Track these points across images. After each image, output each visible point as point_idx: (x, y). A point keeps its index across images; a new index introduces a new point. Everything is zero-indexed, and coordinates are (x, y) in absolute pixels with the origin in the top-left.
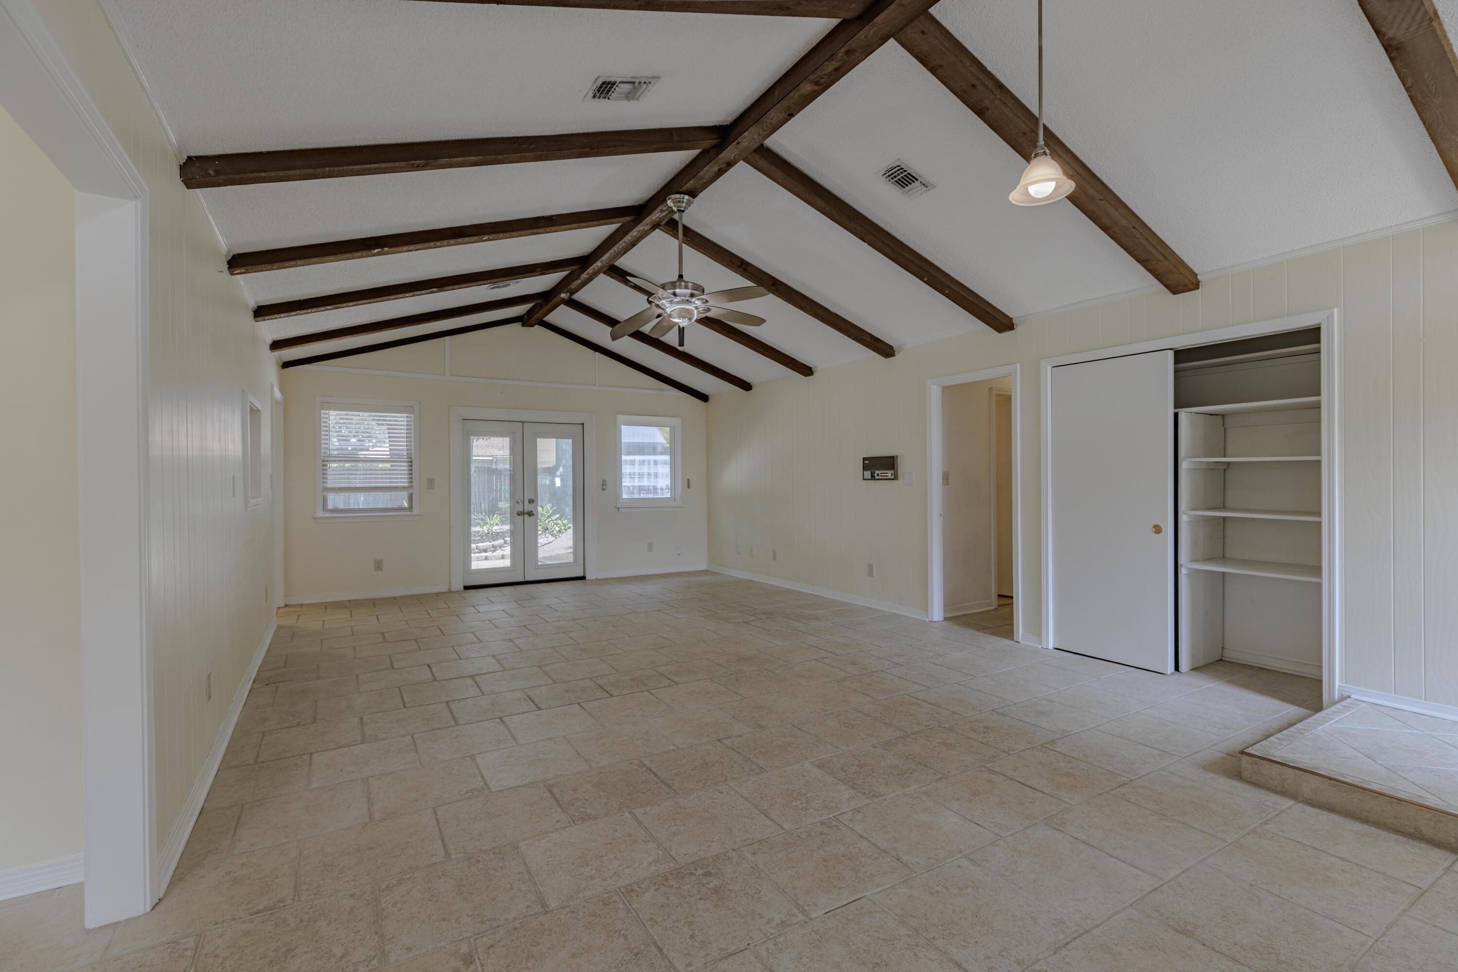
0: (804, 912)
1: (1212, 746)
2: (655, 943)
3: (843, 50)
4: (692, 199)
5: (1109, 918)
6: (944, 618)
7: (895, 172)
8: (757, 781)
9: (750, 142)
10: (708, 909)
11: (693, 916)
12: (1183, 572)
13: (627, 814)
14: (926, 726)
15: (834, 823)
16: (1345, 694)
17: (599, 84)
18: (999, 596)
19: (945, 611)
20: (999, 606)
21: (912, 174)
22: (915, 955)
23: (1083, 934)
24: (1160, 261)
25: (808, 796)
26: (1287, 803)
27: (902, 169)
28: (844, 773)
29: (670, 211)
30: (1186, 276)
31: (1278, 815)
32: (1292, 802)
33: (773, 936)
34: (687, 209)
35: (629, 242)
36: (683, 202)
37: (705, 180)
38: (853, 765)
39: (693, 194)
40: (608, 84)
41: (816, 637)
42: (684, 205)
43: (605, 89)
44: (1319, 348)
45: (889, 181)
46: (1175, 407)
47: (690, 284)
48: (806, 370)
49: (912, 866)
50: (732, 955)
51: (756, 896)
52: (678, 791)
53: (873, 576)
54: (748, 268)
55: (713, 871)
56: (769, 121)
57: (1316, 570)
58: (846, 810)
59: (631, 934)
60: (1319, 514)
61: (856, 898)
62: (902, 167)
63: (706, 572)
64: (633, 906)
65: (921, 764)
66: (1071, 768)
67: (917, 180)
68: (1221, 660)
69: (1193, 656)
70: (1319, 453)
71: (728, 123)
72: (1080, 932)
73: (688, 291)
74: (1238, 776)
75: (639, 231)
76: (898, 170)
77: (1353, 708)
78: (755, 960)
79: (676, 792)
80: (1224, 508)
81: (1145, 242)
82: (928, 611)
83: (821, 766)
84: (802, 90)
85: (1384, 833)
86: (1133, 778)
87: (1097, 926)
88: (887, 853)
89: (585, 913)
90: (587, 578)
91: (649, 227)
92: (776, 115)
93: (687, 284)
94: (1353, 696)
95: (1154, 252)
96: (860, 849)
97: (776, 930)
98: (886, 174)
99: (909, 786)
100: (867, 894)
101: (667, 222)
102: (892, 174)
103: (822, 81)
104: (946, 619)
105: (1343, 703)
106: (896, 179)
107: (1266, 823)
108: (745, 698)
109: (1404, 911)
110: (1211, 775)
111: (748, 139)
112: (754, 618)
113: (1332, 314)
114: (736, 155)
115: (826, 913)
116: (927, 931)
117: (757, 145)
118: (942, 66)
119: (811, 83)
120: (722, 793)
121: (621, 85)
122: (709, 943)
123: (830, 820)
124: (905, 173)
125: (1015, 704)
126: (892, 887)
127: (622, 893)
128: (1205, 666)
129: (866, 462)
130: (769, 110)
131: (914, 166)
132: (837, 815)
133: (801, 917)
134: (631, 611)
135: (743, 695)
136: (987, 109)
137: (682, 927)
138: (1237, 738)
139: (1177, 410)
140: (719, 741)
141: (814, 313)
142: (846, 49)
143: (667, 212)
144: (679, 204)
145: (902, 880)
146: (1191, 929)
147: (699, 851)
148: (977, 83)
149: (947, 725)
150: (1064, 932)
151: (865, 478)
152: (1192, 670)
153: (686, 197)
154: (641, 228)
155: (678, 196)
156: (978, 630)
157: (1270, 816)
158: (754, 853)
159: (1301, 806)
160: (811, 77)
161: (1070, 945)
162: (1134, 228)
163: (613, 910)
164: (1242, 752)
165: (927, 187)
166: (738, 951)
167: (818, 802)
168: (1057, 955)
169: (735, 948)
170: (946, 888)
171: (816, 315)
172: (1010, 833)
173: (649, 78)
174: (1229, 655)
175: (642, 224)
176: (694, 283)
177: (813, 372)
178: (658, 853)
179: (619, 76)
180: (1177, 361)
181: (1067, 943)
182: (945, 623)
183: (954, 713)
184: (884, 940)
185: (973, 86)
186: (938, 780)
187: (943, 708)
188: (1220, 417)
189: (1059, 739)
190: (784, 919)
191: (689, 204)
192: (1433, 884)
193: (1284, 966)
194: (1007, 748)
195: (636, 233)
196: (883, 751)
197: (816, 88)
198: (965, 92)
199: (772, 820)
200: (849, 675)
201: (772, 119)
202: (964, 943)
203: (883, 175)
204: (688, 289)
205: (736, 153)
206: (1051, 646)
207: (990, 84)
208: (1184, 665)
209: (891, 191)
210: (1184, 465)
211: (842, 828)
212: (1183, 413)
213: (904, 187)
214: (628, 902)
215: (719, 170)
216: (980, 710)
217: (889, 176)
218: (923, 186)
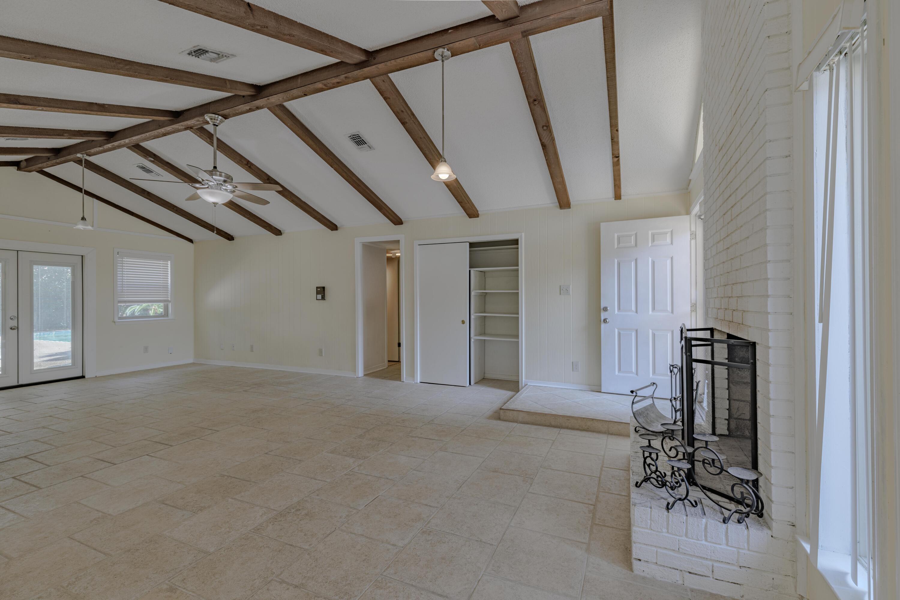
0: (355, 509)
1: (489, 410)
2: (286, 544)
3: (344, 76)
4: (224, 119)
5: (472, 475)
6: (364, 375)
7: (356, 137)
8: (301, 466)
9: (276, 101)
10: (307, 522)
11: (300, 527)
12: (472, 340)
13: (230, 500)
14: (375, 425)
15: (351, 473)
16: (526, 384)
17: (196, 49)
18: (389, 361)
19: (365, 371)
20: (388, 366)
21: (364, 140)
22: (409, 507)
23: (465, 482)
24: (466, 203)
25: (332, 466)
26: (515, 424)
27: (359, 136)
28: (346, 453)
29: (204, 122)
30: (474, 211)
31: (513, 429)
32: (516, 424)
33: (345, 522)
34: (220, 124)
35: (162, 133)
36: (217, 120)
37: (238, 112)
38: (349, 448)
39: (226, 117)
40: (203, 50)
41: (296, 393)
42: (218, 122)
43: (199, 52)
44: (518, 247)
45: (350, 139)
46: (470, 268)
47: (223, 174)
48: (277, 232)
49: (394, 479)
50: (329, 534)
51: (328, 510)
52: (256, 481)
53: (322, 356)
54: (252, 166)
55: (300, 508)
56: (291, 94)
57: (517, 336)
58: (355, 467)
59: (270, 545)
60: (518, 314)
61: (376, 497)
62: (360, 136)
63: (193, 364)
64: (264, 535)
65: (380, 441)
66: (443, 429)
67: (366, 144)
68: (484, 378)
69: (475, 378)
70: (518, 290)
71: (261, 85)
72: (464, 482)
73: (222, 179)
74: (499, 419)
75: (173, 128)
76: (357, 137)
77: (529, 388)
78: (342, 532)
79: (255, 482)
80: (485, 312)
81: (462, 195)
82: (356, 372)
83: (332, 452)
84: (316, 86)
85: (542, 427)
86: (466, 427)
87: (469, 478)
88: (381, 478)
89: (236, 547)
90: (86, 377)
91: (183, 127)
92: (297, 92)
93: (221, 173)
94: (528, 384)
95: (465, 199)
96: (368, 479)
97: (346, 519)
98: (350, 137)
99: (379, 451)
100: (380, 494)
101: (199, 128)
102: (354, 138)
103: (329, 85)
104: (365, 375)
105: (526, 387)
106: (355, 141)
107: (510, 432)
108: (270, 430)
109: (550, 447)
110: (491, 421)
111: (275, 99)
112: (249, 388)
113: (522, 234)
114: (265, 104)
115: (366, 506)
116: (410, 499)
117: (279, 103)
118: (389, 98)
119: (322, 84)
120: (284, 476)
121: (211, 54)
122: (315, 534)
123: (349, 473)
124: (361, 139)
125: (412, 408)
126: (389, 489)
127: (253, 532)
128: (479, 381)
129: (318, 289)
130: (294, 89)
131: (365, 136)
132: (351, 470)
133: (355, 511)
134: (148, 395)
135: (268, 429)
136: (407, 123)
137: (297, 533)
138: (496, 405)
139: (470, 269)
140: (266, 454)
141: (292, 200)
142: (346, 76)
143: (202, 122)
144: (214, 121)
145: (393, 485)
146: (497, 470)
147: (287, 503)
148: (404, 110)
149: (385, 423)
150: (459, 483)
151: (318, 298)
152: (475, 383)
153: (220, 117)
154: (175, 127)
155: (214, 115)
156: (382, 379)
157: (511, 430)
158: (318, 495)
159: (519, 424)
160: (323, 82)
161: (462, 486)
162: (459, 188)
163: (253, 540)
164: (501, 409)
165: (370, 148)
166: (332, 532)
167: (339, 467)
168: (459, 491)
169: (329, 532)
170: (411, 482)
171: (293, 201)
172: (428, 457)
173: (229, 54)
174: (488, 376)
175: (178, 124)
176: (226, 174)
177: (282, 233)
178: (263, 510)
179: (212, 49)
180: (470, 247)
181: (461, 486)
182: (365, 377)
183: (387, 417)
184: (395, 507)
185: (402, 111)
186: (391, 445)
187: (381, 416)
188: (484, 273)
189: (435, 419)
190: (347, 514)
191: (221, 122)
192: (556, 438)
193: (524, 472)
194: (415, 427)
195: (170, 129)
196: (360, 439)
197: (324, 87)
198: (398, 113)
199: (319, 480)
200: (326, 409)
201: (294, 94)
202: (425, 498)
203: (349, 137)
204: (222, 177)
205: (265, 103)
206: (418, 382)
207: (409, 113)
208: (472, 383)
209: (351, 146)
210: (473, 294)
211: (356, 474)
212: (472, 271)
213: (359, 146)
214: (259, 534)
215: (250, 109)
216: (398, 414)
217: (352, 138)
218: (369, 148)
